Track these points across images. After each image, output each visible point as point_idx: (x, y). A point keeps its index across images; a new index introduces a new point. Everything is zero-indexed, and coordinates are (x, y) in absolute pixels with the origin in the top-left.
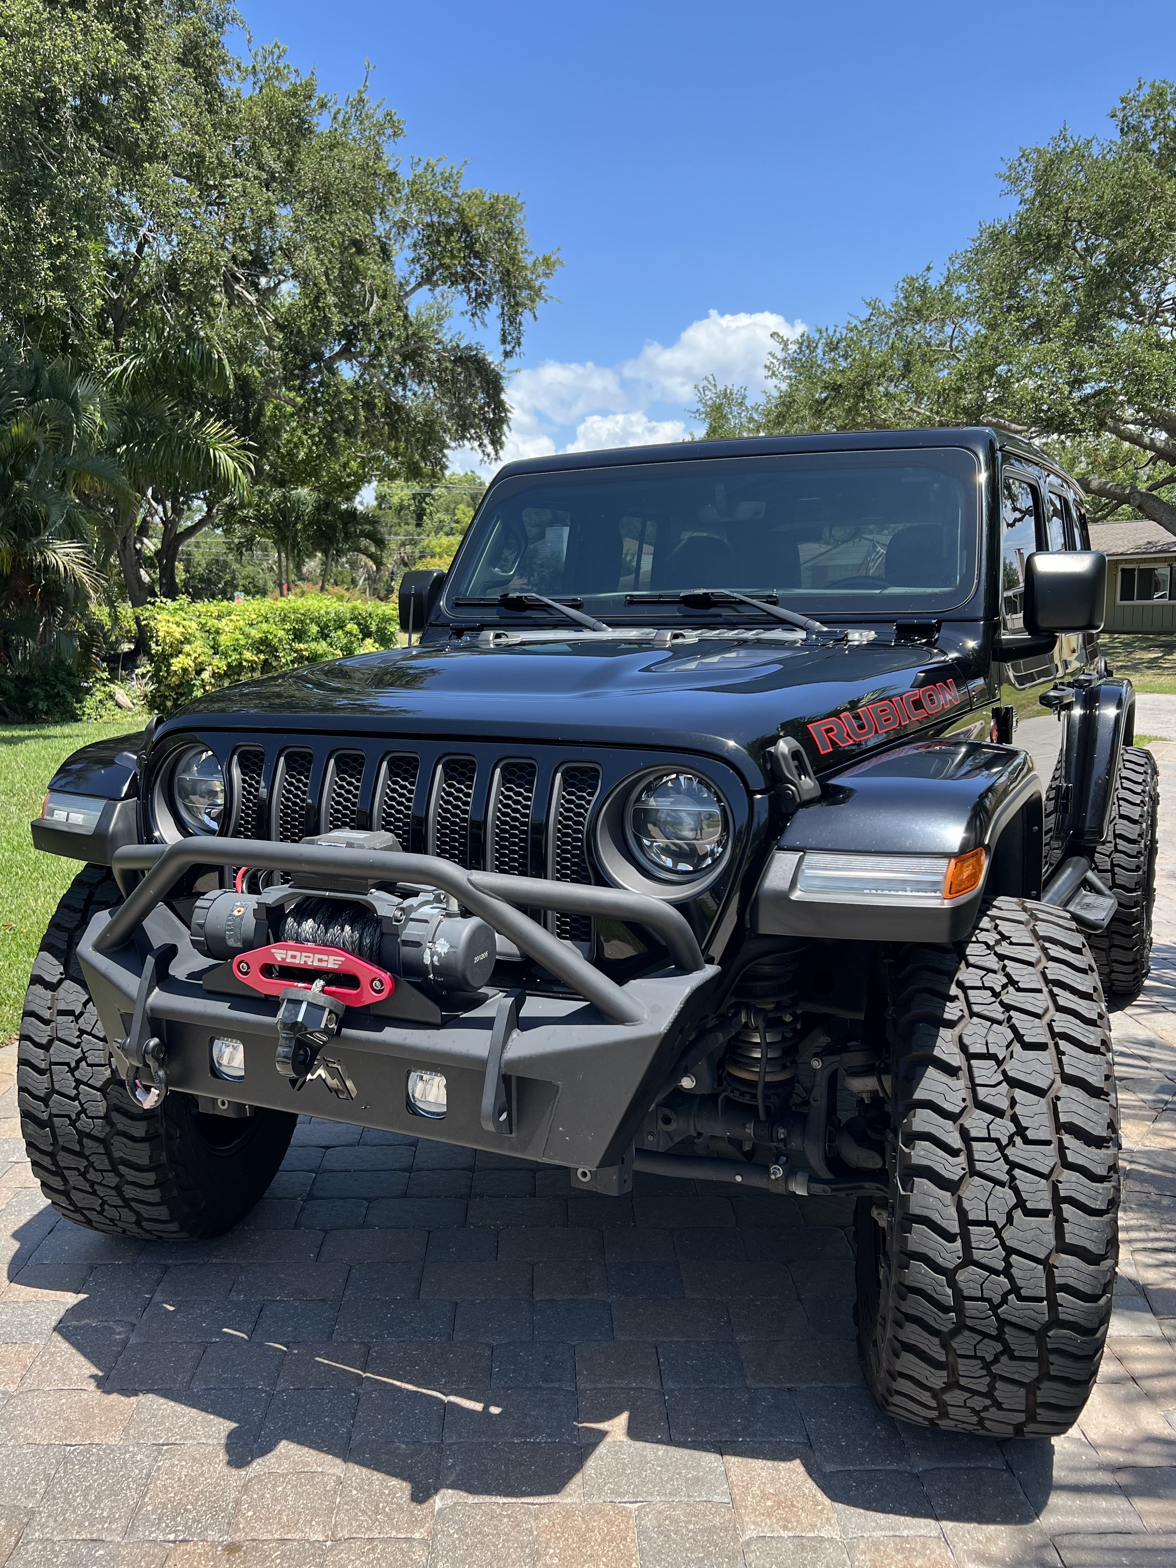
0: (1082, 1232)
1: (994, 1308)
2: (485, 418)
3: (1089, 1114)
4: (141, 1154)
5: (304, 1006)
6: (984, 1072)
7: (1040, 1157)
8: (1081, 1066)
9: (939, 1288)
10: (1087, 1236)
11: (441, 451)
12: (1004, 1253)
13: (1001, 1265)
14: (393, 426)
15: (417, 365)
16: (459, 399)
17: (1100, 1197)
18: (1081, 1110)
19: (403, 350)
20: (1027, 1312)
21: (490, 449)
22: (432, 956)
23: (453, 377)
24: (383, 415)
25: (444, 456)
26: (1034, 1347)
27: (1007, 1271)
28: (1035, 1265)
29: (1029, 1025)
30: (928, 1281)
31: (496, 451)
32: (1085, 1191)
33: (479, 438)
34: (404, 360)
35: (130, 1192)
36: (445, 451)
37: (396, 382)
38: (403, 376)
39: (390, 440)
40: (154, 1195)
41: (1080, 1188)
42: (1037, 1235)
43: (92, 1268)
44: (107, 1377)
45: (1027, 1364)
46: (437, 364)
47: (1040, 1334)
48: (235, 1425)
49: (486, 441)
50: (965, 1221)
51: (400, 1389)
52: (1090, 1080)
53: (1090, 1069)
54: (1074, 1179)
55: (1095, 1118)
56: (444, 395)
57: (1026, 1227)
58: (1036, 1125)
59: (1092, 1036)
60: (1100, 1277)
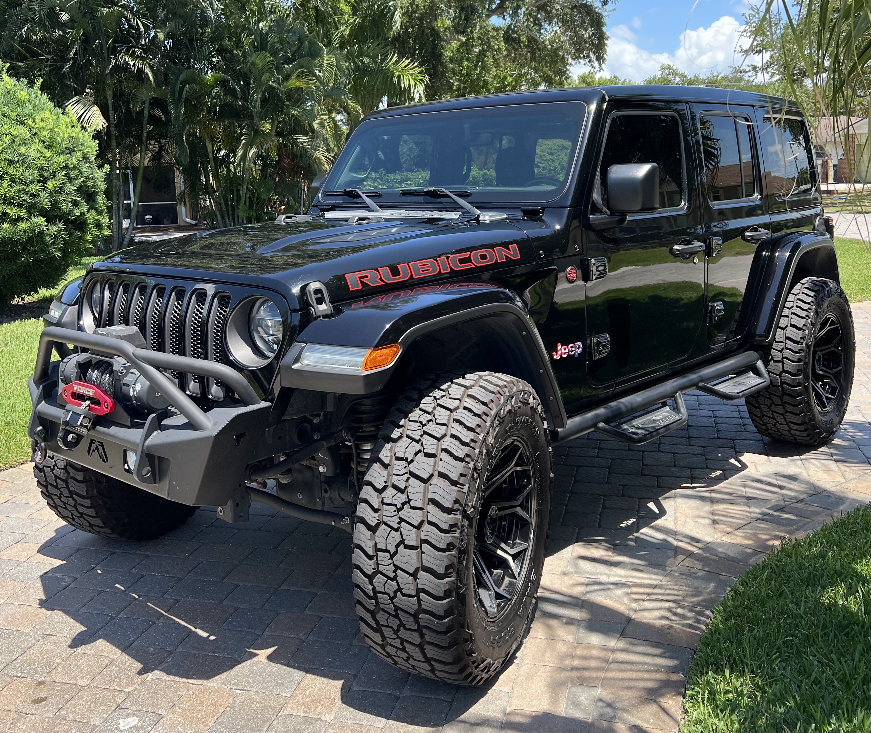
0: (432, 560)
1: (392, 599)
2: (592, 43)
3: (445, 494)
4: (82, 489)
5: (71, 413)
6: (398, 467)
7: (414, 516)
8: (448, 468)
9: (365, 585)
10: (434, 562)
11: (565, 67)
12: (394, 568)
13: (392, 575)
14: (533, 53)
15: (548, 12)
16: (576, 33)
17: (443, 541)
18: (440, 492)
19: (538, 4)
20: (407, 603)
21: (596, 64)
22: (134, 391)
23: (571, 18)
24: (526, 46)
25: (567, 70)
26: (413, 623)
27: (395, 579)
28: (408, 576)
29: (430, 443)
30: (361, 581)
31: (600, 64)
32: (435, 537)
33: (589, 56)
34: (538, 10)
35: (81, 509)
36: (568, 67)
37: (535, 24)
38: (539, 19)
39: (531, 62)
40: (92, 512)
41: (432, 535)
42: (409, 560)
43: (79, 550)
44: (46, 601)
45: (413, 633)
46: (560, 11)
47: (415, 616)
48: (85, 629)
49: (593, 58)
50: (377, 549)
51: (179, 624)
52: (450, 476)
53: (453, 469)
54: (429, 530)
55: (447, 497)
56: (566, 30)
57: (404, 555)
58: (416, 499)
59: (461, 452)
60: (442, 586)
